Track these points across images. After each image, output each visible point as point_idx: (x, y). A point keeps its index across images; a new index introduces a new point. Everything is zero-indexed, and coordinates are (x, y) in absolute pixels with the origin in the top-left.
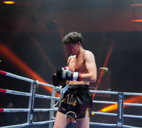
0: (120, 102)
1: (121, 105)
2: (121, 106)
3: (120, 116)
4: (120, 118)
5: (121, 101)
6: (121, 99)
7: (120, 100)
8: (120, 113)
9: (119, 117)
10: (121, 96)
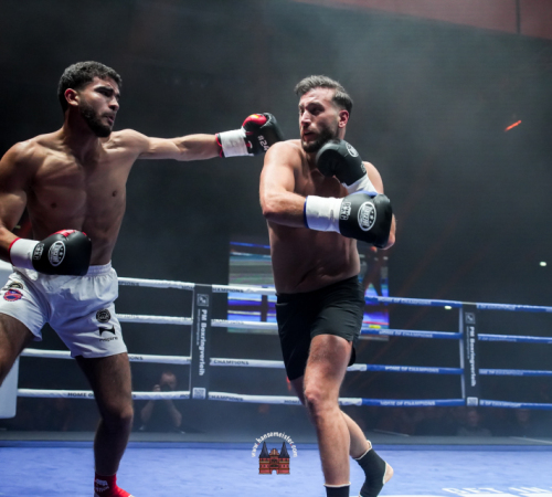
0: (202, 321)
1: (203, 330)
2: (203, 334)
3: (202, 366)
4: (202, 372)
5: (204, 317)
6: (205, 311)
7: (202, 313)
8: (202, 356)
9: (198, 369)
10: (204, 298)
